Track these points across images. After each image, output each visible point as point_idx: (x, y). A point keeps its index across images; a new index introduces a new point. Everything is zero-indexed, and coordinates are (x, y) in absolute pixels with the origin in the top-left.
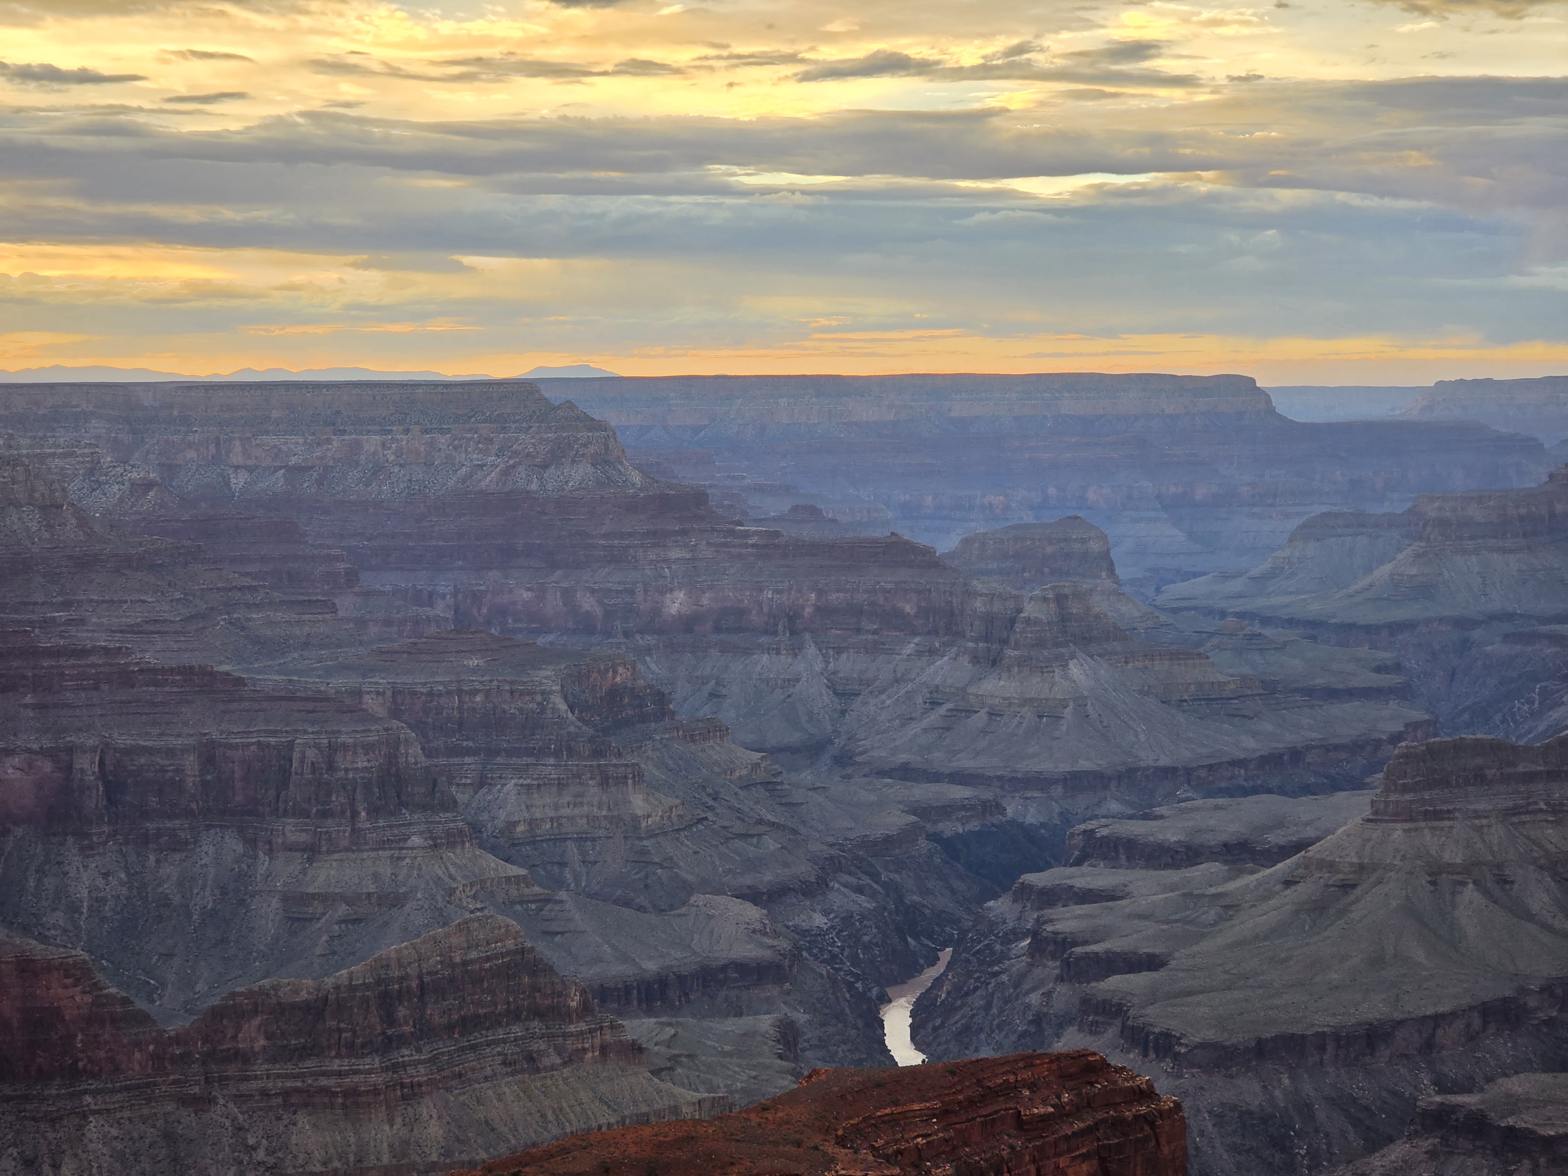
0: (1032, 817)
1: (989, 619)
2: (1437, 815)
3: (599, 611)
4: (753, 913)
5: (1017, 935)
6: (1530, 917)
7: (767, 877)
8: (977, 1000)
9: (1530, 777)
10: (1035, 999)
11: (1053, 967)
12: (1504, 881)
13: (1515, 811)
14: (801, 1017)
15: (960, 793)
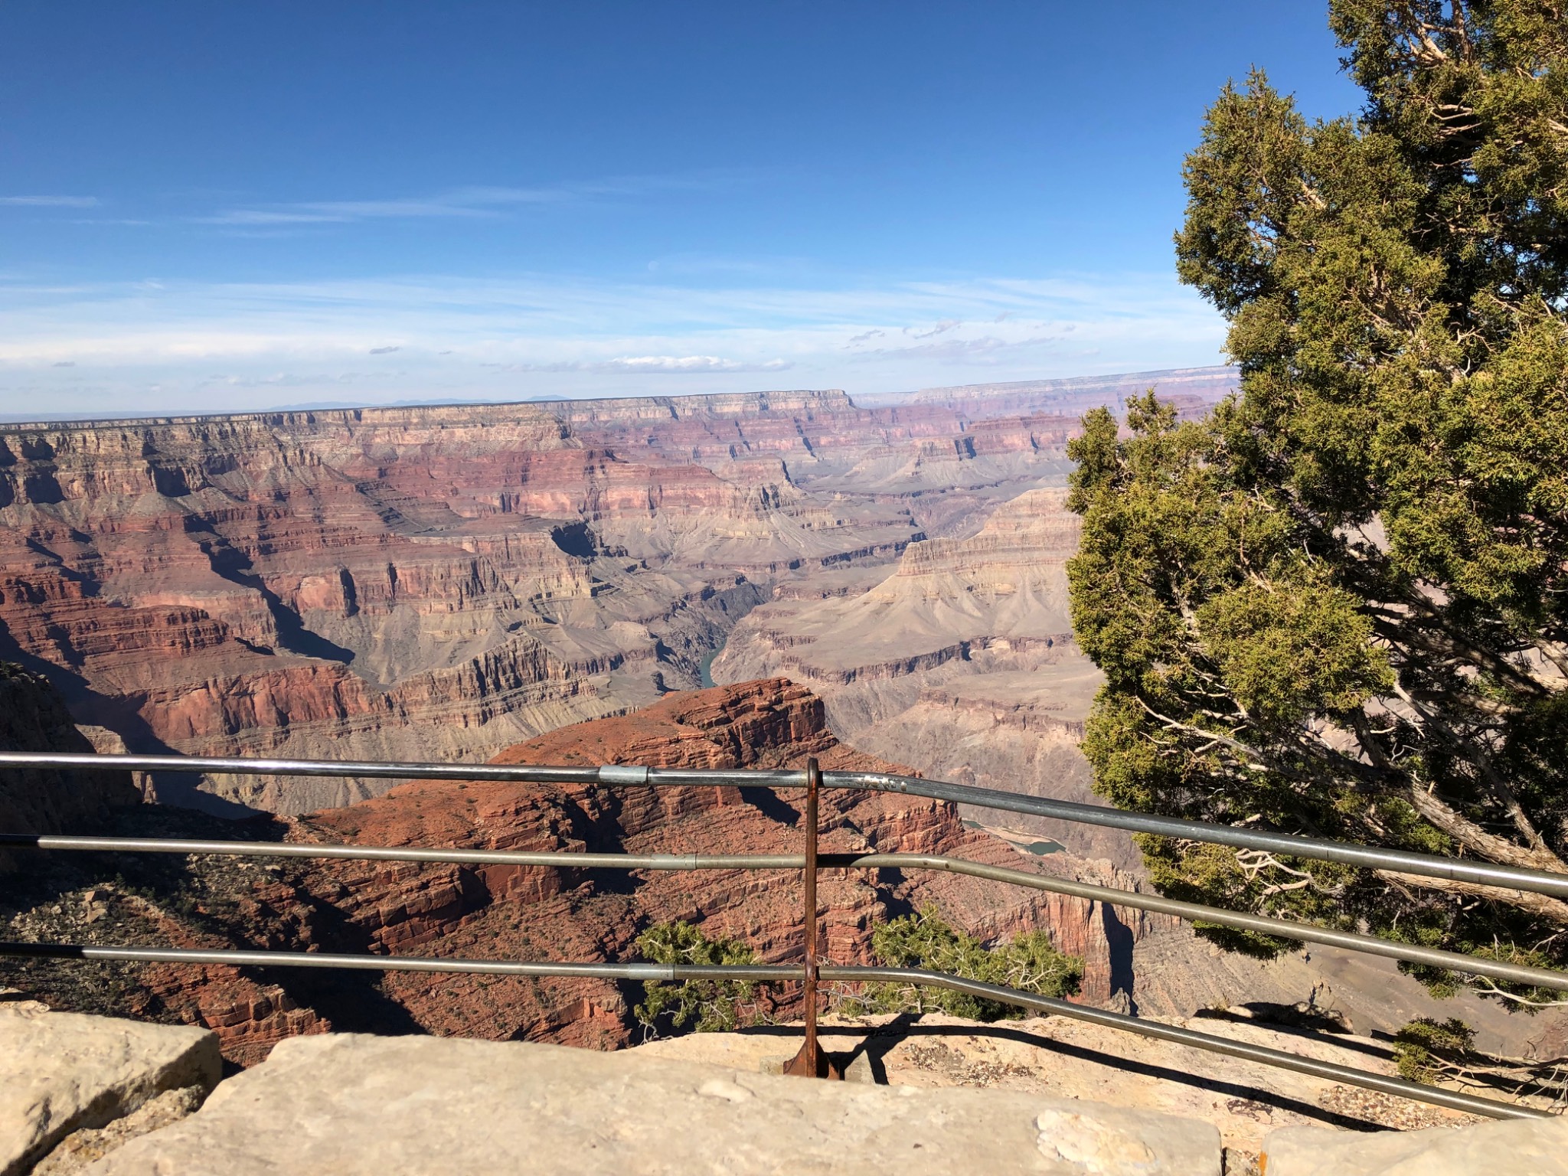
0: (758, 582)
1: (735, 498)
2: (924, 572)
3: (568, 502)
4: (642, 630)
5: (754, 631)
6: (963, 611)
7: (647, 614)
8: (739, 659)
9: (963, 554)
10: (762, 658)
11: (769, 643)
12: (953, 598)
13: (956, 568)
14: (664, 672)
15: (725, 573)
